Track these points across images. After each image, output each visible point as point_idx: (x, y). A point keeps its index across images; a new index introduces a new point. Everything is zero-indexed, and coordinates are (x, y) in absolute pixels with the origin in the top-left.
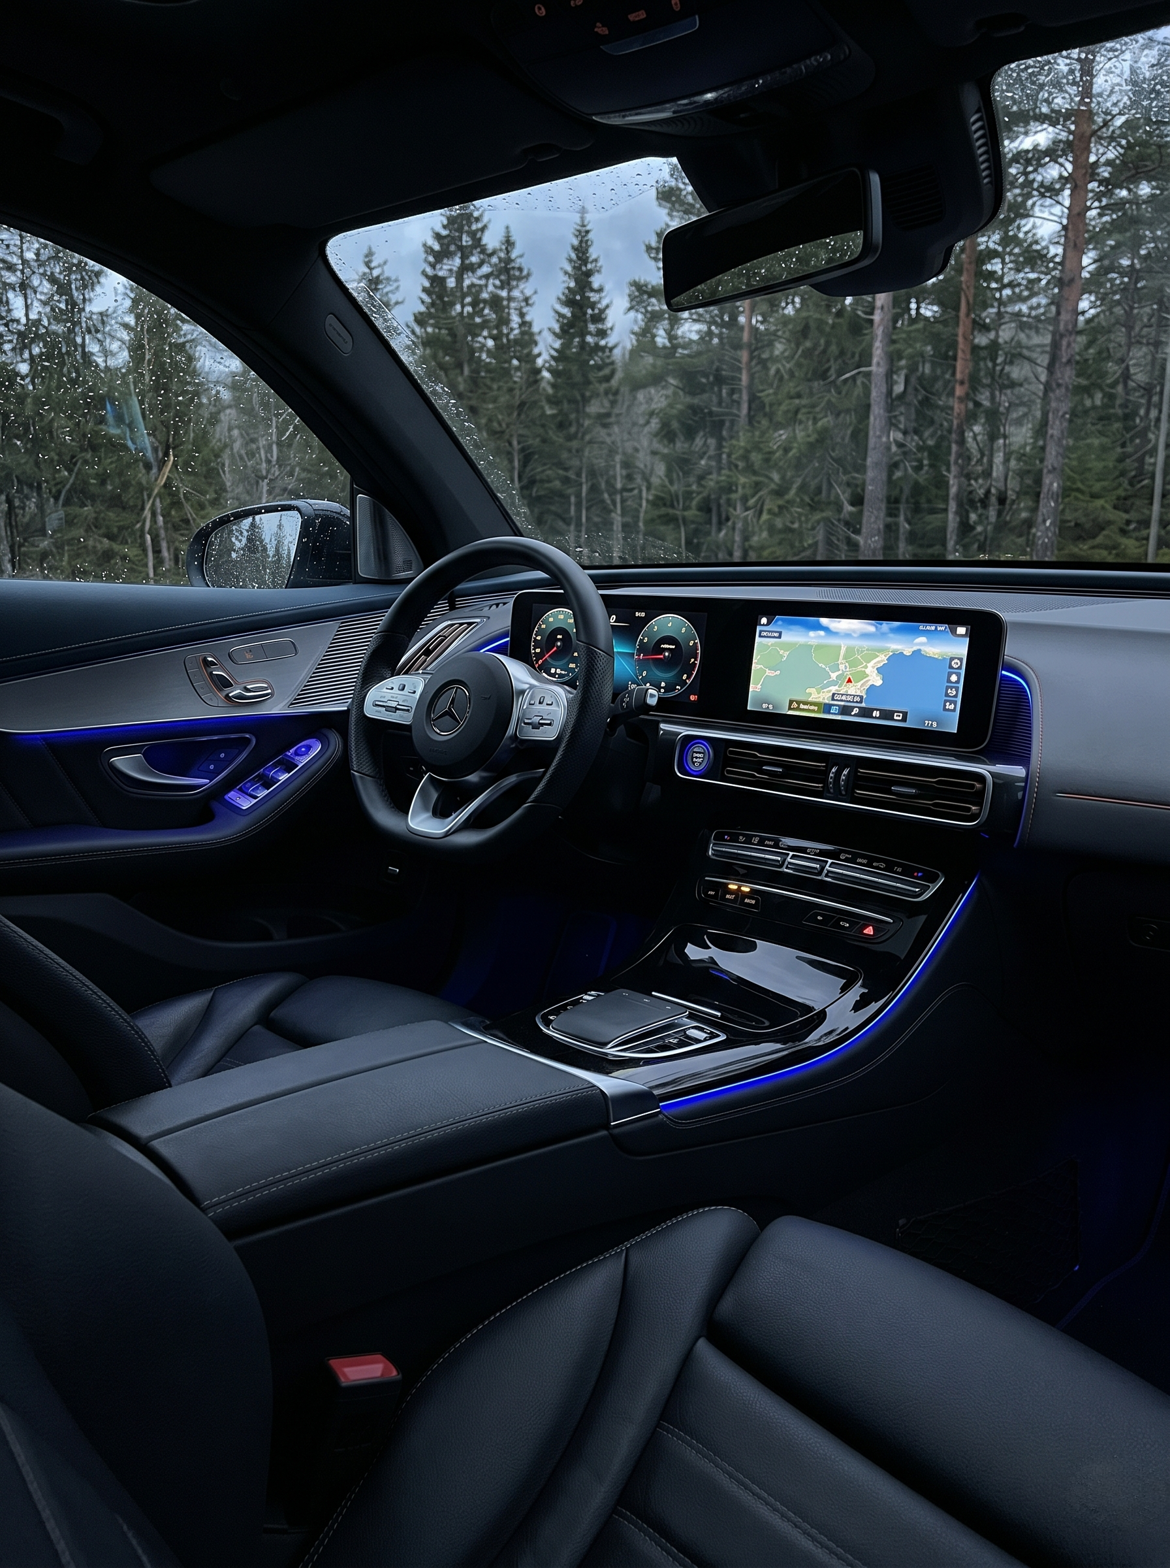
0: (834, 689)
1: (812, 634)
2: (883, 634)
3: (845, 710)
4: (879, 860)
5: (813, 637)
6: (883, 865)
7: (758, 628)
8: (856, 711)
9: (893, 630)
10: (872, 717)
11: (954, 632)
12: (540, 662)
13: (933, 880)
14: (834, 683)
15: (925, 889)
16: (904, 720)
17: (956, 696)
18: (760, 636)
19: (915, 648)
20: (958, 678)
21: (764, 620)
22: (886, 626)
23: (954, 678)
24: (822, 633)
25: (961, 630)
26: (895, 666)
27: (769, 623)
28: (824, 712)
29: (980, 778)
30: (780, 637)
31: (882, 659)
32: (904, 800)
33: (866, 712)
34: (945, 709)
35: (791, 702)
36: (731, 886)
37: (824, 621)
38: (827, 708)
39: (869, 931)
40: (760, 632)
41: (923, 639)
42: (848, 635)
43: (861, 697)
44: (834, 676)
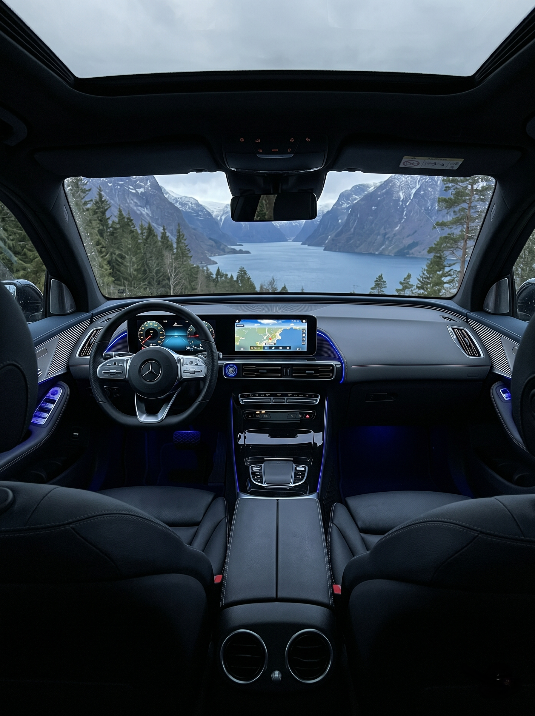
0: (265, 342)
1: (256, 325)
2: (280, 323)
3: (271, 348)
4: (301, 394)
5: (256, 326)
6: (302, 396)
7: (235, 324)
8: (273, 348)
9: (283, 322)
10: (279, 349)
11: (302, 322)
12: (144, 342)
13: (317, 397)
14: (265, 340)
15: (316, 400)
16: (290, 349)
17: (305, 340)
18: (236, 326)
19: (291, 327)
20: (305, 335)
21: (237, 321)
22: (280, 321)
23: (304, 335)
24: (259, 324)
25: (304, 321)
26: (285, 333)
27: (239, 322)
28: (263, 349)
29: (332, 365)
30: (244, 326)
31: (280, 331)
32: (309, 375)
33: (277, 348)
34: (302, 344)
35: (251, 347)
36: (257, 412)
37: (259, 321)
38: (264, 348)
39: (308, 416)
40: (236, 325)
41: (292, 324)
42: (268, 324)
43: (275, 343)
44: (265, 337)
